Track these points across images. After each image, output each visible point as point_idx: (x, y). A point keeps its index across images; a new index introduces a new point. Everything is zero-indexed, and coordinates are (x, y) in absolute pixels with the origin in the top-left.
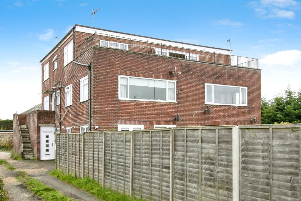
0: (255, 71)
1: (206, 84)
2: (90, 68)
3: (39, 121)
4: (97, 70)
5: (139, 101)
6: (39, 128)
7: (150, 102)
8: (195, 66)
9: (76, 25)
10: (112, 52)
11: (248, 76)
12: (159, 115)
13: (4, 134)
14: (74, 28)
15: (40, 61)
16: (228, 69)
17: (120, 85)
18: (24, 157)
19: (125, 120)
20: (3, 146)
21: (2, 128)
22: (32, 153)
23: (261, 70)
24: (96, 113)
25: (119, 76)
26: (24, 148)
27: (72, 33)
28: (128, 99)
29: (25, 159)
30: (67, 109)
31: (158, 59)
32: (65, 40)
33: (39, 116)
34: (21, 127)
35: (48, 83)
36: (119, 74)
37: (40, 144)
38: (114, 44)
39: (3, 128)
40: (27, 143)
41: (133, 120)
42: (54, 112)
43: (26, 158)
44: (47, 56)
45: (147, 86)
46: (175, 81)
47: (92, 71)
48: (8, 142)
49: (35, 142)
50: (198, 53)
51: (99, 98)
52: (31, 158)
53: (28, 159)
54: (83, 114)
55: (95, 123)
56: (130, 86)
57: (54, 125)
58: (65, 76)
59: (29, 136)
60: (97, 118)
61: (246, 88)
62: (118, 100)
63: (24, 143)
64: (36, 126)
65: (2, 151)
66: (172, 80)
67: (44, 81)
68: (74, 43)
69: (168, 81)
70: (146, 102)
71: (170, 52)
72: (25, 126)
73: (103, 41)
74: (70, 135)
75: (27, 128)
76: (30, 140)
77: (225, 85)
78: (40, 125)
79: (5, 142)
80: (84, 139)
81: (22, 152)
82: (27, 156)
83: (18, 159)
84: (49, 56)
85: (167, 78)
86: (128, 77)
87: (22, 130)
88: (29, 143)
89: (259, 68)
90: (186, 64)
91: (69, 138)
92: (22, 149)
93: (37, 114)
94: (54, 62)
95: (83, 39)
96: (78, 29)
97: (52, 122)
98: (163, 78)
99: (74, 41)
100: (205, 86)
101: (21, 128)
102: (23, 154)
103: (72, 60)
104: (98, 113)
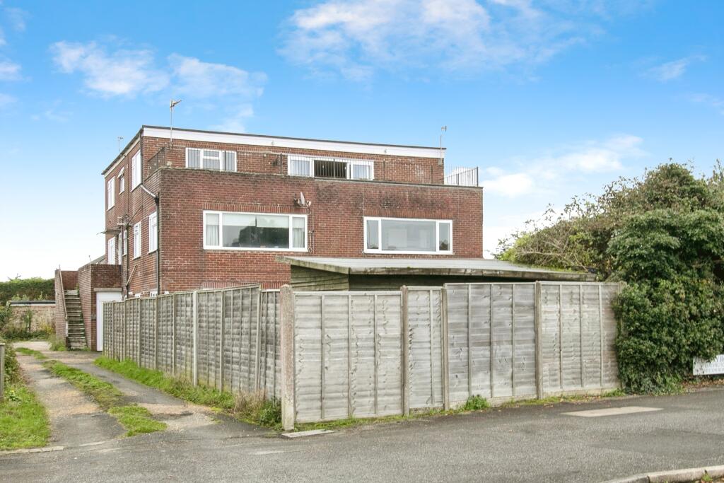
0: (468, 190)
1: (366, 219)
2: (157, 200)
3: (94, 284)
4: (168, 205)
5: (239, 251)
6: (94, 296)
7: (258, 252)
8: (344, 188)
9: (143, 126)
10: (193, 175)
11: (454, 200)
12: (275, 272)
13: (44, 307)
14: (141, 131)
15: (102, 172)
16: (410, 190)
17: (207, 226)
18: (70, 347)
19: (216, 282)
20: (41, 331)
21: (41, 296)
22: (84, 340)
23: (482, 188)
24: (167, 271)
25: (205, 212)
26: (69, 331)
27: (139, 139)
28: (221, 247)
29: (72, 350)
30: (136, 263)
31: (273, 180)
32: (133, 146)
33: (94, 275)
34: (67, 294)
35: (113, 214)
36: (204, 209)
37: (96, 323)
38: (211, 153)
39: (44, 297)
40: (77, 322)
41: (228, 281)
42: (120, 266)
43: (74, 348)
44: (111, 166)
45: (254, 225)
46: (306, 216)
47: (160, 206)
48: (51, 324)
49: (88, 319)
50: (373, 158)
51: (171, 248)
52: (81, 348)
53: (76, 350)
54: (152, 273)
55: (164, 286)
56: (224, 226)
57: (120, 289)
58: (134, 208)
59: (81, 309)
60: (167, 278)
61: (450, 222)
62: (203, 251)
63: (70, 322)
64: (90, 291)
65: (40, 341)
66: (299, 213)
67: (109, 208)
68: (142, 155)
69: (291, 216)
70: (252, 251)
71: (316, 159)
72: (74, 292)
73: (190, 149)
74: (116, 305)
75: (79, 296)
76: (82, 316)
77: (405, 217)
78: (95, 289)
79: (45, 323)
80: (126, 309)
81: (67, 338)
82: (74, 345)
83: (60, 349)
84: (114, 167)
85: (290, 212)
86: (220, 213)
87: (68, 300)
88: (81, 322)
89: (480, 185)
90: (326, 185)
91: (114, 309)
92: (67, 332)
93: (90, 272)
94: (120, 178)
95: (156, 149)
96: (147, 133)
97: (117, 284)
98: (282, 212)
99: (142, 151)
100: (363, 222)
101: (66, 296)
102: (68, 341)
103: (140, 182)
104: (169, 271)
